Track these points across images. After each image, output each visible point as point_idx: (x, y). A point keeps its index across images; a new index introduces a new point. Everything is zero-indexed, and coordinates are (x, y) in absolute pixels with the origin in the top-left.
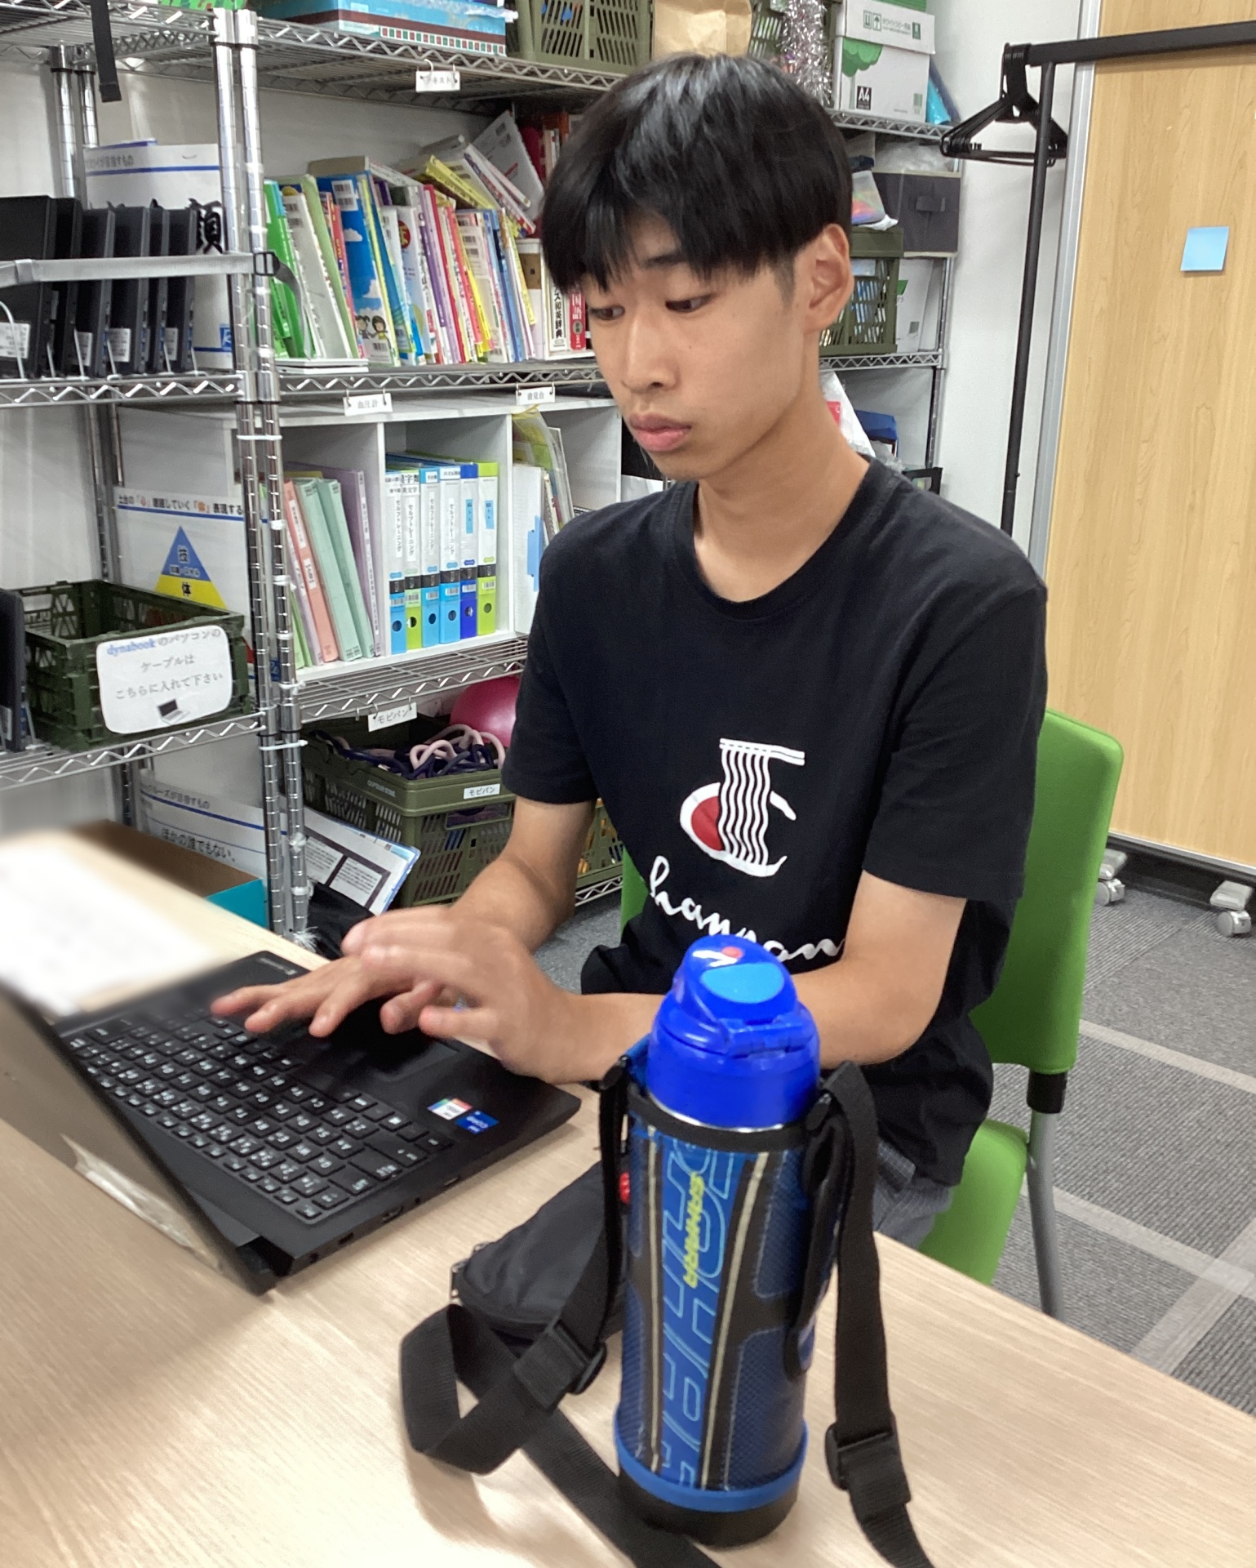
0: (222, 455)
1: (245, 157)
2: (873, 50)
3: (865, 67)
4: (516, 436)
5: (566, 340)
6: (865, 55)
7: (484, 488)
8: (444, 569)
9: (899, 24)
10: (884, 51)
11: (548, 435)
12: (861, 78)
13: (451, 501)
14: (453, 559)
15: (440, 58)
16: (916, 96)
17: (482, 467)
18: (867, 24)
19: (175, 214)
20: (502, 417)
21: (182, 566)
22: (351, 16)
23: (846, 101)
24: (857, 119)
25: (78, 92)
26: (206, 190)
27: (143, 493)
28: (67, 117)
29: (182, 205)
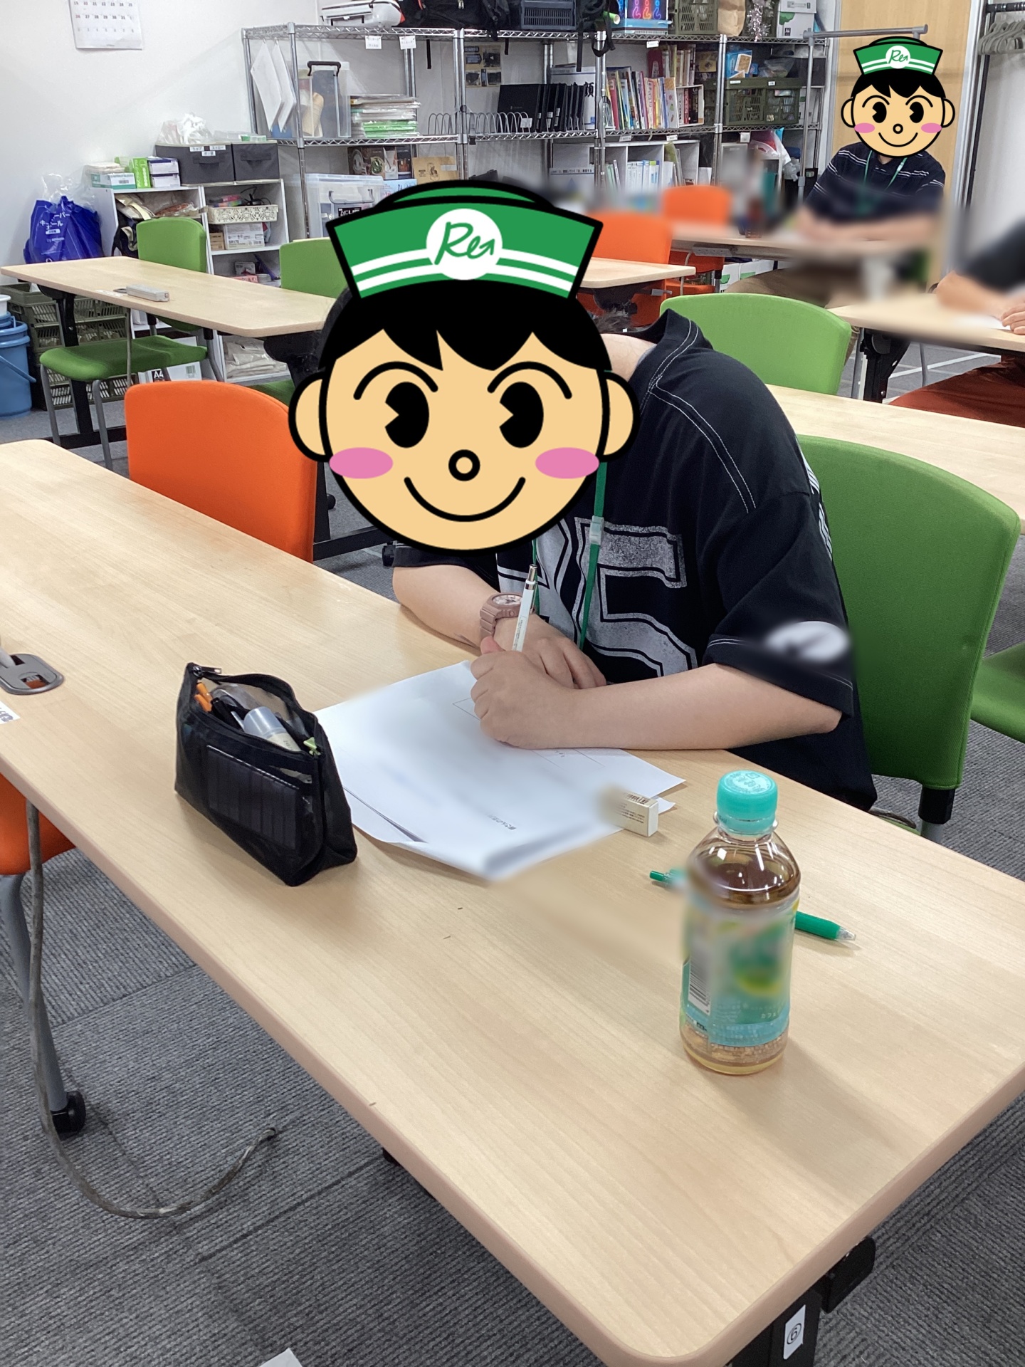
1: (602, 70)
2: (792, 15)
3: (788, 21)
4: (665, 152)
5: (682, 121)
6: (788, 17)
9: (801, 5)
10: (796, 15)
11: (676, 151)
12: (787, 24)
15: (651, 38)
16: (809, 28)
17: (655, 162)
18: (789, 6)
19: (581, 87)
20: (661, 145)
22: (628, 29)
23: (780, 34)
24: (785, 40)
25: (549, 50)
26: (591, 79)
27: (559, 169)
28: (546, 58)
29: (582, 84)
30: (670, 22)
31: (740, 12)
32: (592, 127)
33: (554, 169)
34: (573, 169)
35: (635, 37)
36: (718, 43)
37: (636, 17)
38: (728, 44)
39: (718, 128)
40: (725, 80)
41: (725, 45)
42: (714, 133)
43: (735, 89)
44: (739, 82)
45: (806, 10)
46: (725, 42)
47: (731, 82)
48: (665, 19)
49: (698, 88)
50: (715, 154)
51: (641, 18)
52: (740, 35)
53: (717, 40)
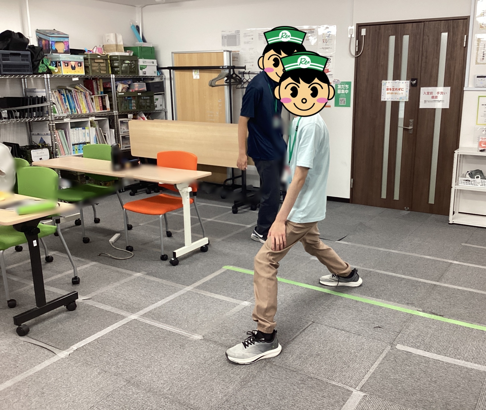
0: (47, 127)
3: (144, 69)
4: (91, 123)
5: (99, 109)
6: (144, 67)
7: (87, 130)
8: (81, 142)
9: (150, 62)
10: (147, 66)
11: (96, 123)
12: (144, 70)
13: (81, 133)
14: (82, 141)
15: (74, 77)
17: (86, 128)
18: (143, 63)
20: (88, 121)
23: (141, 73)
24: (143, 76)
35: (66, 76)
36: (110, 78)
39: (116, 113)
40: (116, 93)
41: (114, 79)
42: (114, 115)
43: (121, 97)
44: (123, 94)
47: (119, 94)
49: (105, 96)
50: (116, 124)
53: (110, 77)
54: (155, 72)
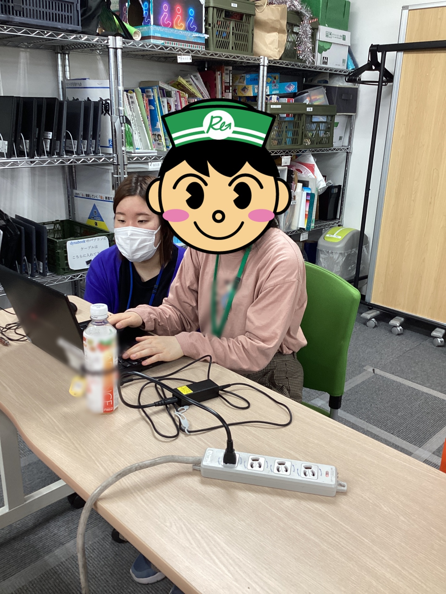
0: (108, 181)
1: (118, 84)
2: (329, 44)
3: (326, 50)
6: (326, 46)
9: (338, 36)
10: (332, 45)
12: (324, 54)
15: (182, 52)
16: (343, 60)
18: (327, 36)
19: (95, 103)
21: (95, 216)
22: (155, 38)
23: (319, 62)
24: (323, 68)
25: (63, 60)
26: (105, 95)
27: (82, 192)
28: (60, 68)
29: (97, 100)
30: (206, 36)
31: (281, 35)
32: (110, 151)
33: (77, 191)
34: (95, 194)
35: (161, 49)
36: (259, 66)
37: (166, 26)
38: (269, 67)
40: (266, 104)
41: (266, 68)
44: (280, 106)
45: (341, 41)
46: (266, 64)
47: (272, 106)
48: (201, 32)
51: (172, 27)
52: (280, 59)
53: (258, 62)
54: (344, 61)
